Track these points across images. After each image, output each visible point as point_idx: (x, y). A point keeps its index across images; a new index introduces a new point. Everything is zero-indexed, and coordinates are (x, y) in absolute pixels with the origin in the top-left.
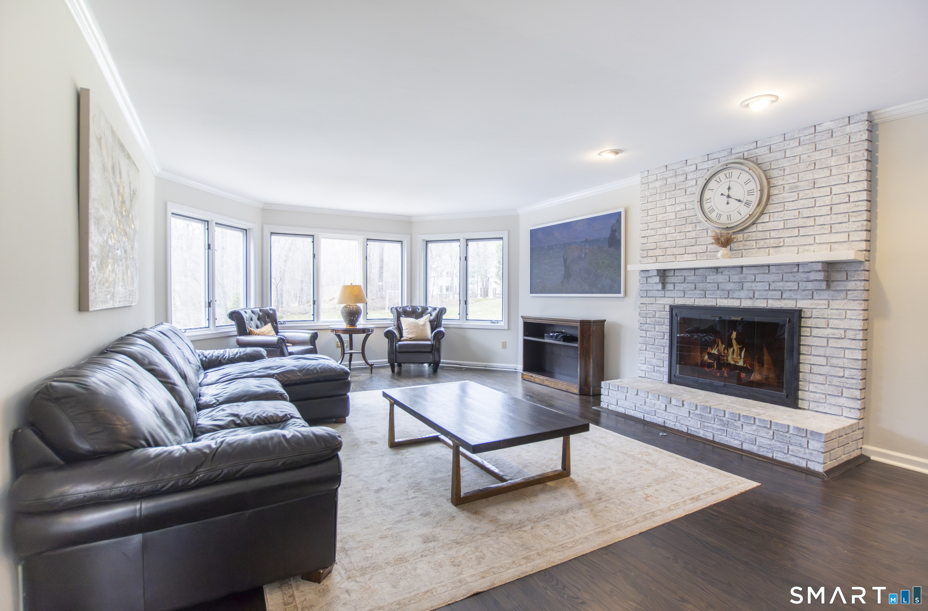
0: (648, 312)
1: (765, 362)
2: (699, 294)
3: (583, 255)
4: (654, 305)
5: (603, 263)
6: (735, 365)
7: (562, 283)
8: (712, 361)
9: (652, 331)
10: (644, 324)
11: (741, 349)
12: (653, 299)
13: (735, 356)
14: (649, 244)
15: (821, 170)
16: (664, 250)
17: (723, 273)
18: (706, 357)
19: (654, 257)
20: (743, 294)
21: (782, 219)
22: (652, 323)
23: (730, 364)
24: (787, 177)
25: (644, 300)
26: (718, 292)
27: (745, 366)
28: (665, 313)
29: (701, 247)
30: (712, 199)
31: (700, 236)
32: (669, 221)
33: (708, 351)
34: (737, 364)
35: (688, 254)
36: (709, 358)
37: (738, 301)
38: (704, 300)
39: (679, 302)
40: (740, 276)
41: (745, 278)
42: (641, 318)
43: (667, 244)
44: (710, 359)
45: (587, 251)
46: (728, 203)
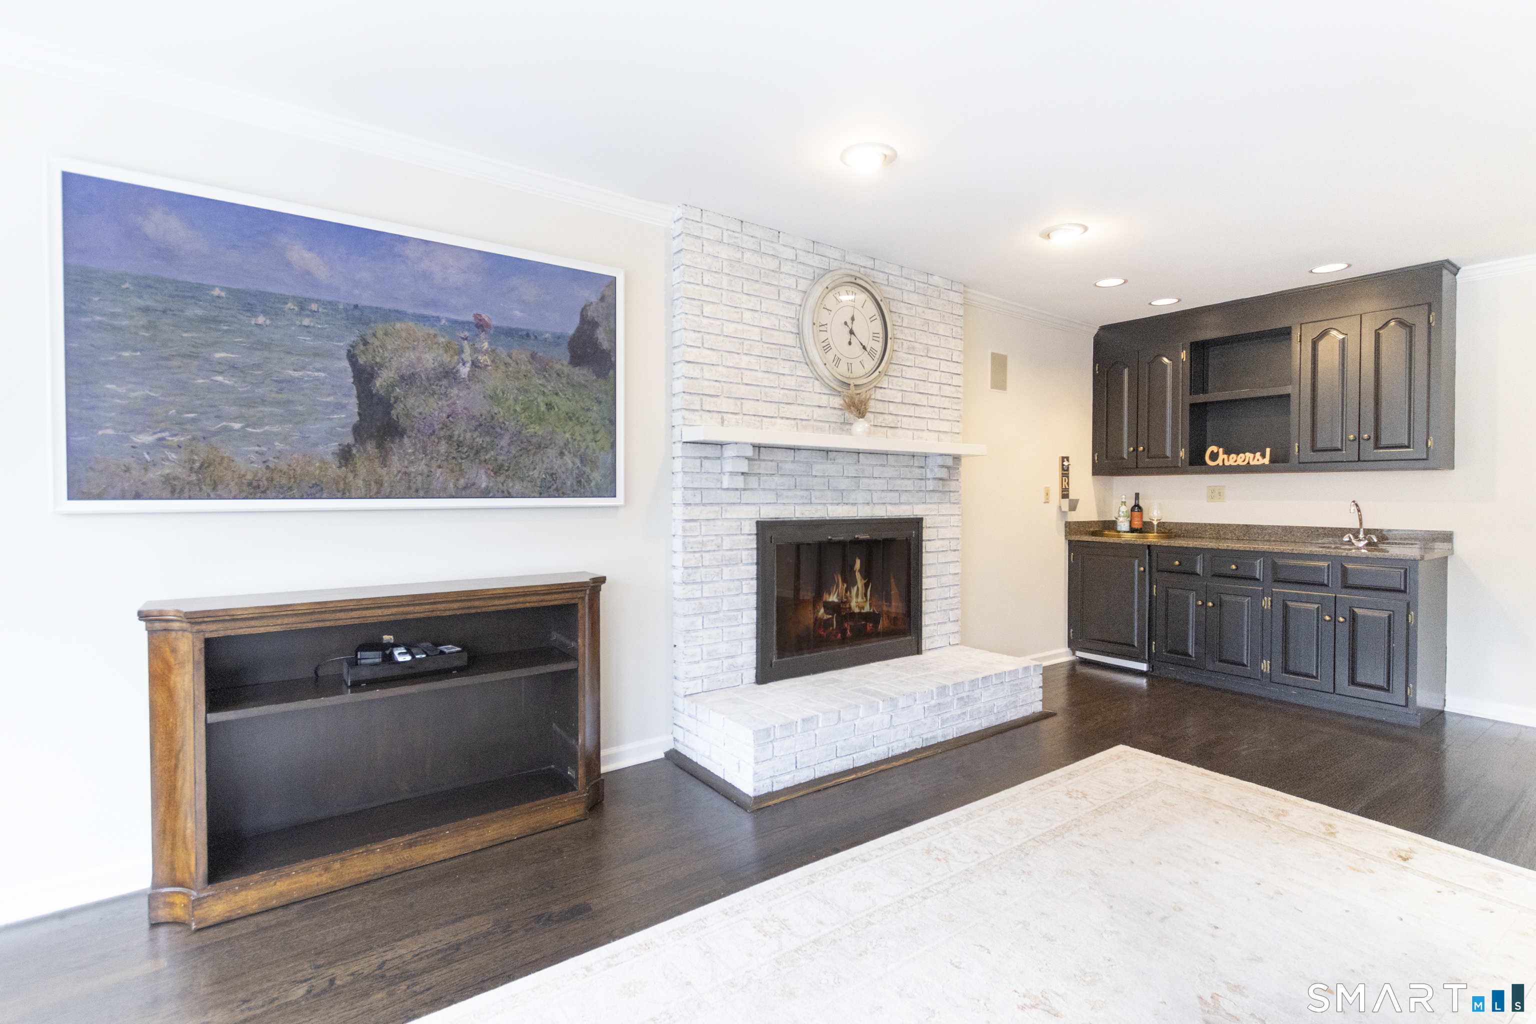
0: (706, 539)
1: (893, 597)
2: (802, 497)
3: (465, 371)
4: (719, 523)
5: (549, 406)
6: (860, 613)
7: (345, 456)
8: (830, 616)
9: (716, 582)
10: (697, 567)
11: (866, 586)
12: (716, 508)
13: (860, 600)
14: (706, 383)
15: (933, 335)
16: (739, 402)
17: (836, 461)
18: (822, 610)
19: (715, 415)
20: (861, 497)
21: (900, 388)
22: (715, 563)
23: (854, 613)
24: (906, 330)
25: (697, 512)
26: (829, 493)
27: (872, 610)
28: (742, 537)
29: (804, 408)
30: (829, 326)
31: (802, 389)
32: (749, 342)
33: (824, 600)
34: (863, 611)
35: (782, 418)
36: (826, 612)
37: (854, 508)
38: (809, 508)
39: (770, 513)
40: (856, 467)
41: (863, 471)
42: (691, 556)
43: (743, 391)
44: (828, 614)
45: (482, 358)
46: (850, 343)
